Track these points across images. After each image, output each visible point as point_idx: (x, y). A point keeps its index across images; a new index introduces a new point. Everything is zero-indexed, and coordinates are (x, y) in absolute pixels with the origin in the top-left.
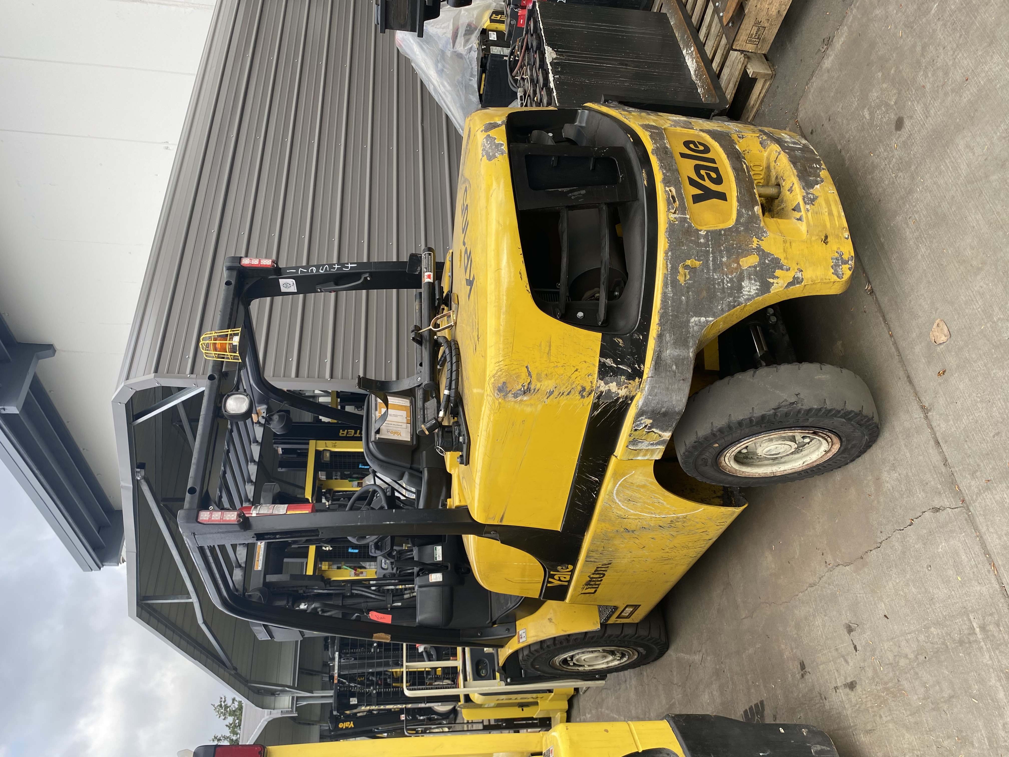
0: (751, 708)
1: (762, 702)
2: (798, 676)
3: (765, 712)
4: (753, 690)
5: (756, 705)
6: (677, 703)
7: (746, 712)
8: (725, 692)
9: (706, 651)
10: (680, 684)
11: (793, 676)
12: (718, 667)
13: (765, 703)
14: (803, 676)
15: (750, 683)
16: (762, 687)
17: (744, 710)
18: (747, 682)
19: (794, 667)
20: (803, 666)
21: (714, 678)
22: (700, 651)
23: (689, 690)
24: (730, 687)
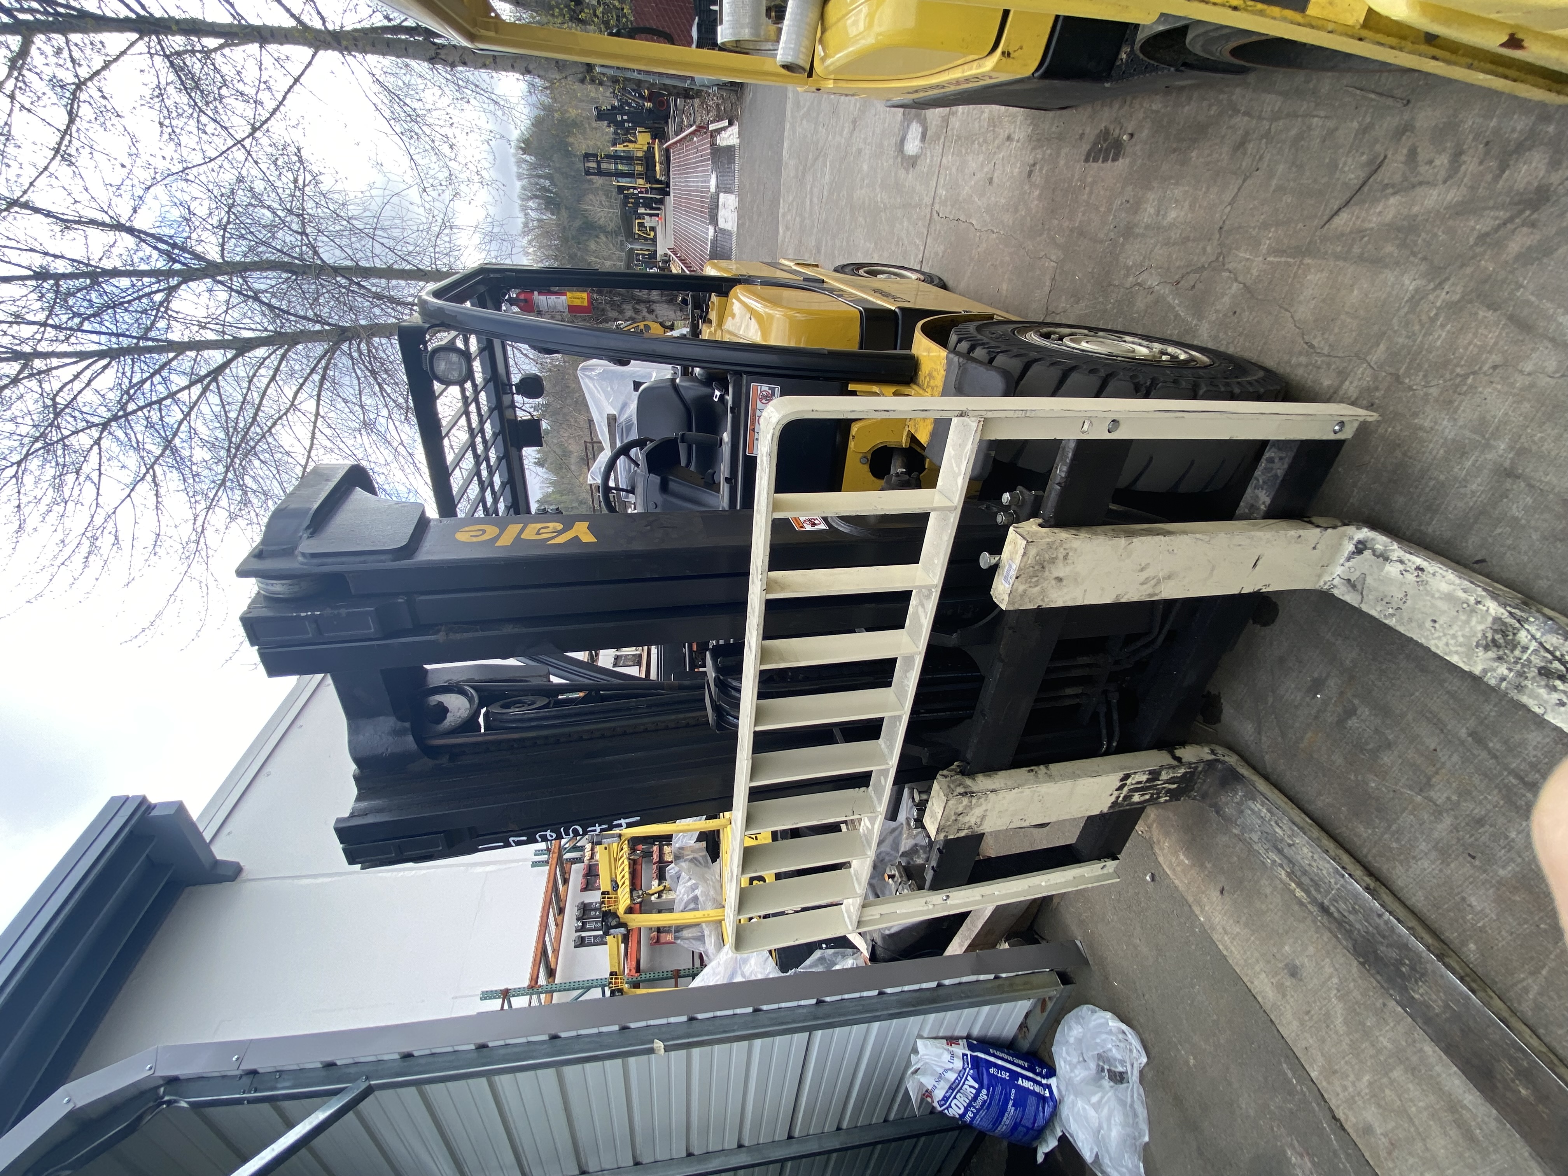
0: (1105, 160)
1: (1087, 160)
2: (1038, 167)
3: (1088, 147)
4: (1090, 180)
5: (1095, 160)
6: (1264, 248)
7: (1115, 159)
8: (1131, 201)
9: (1126, 276)
10: (1225, 274)
11: (1041, 169)
12: (1121, 239)
13: (1083, 158)
14: (1034, 165)
15: (1087, 189)
16: (1077, 177)
17: (1117, 163)
18: (1091, 193)
19: (1037, 178)
20: (1029, 175)
21: (1137, 230)
22: (1140, 285)
23: (1209, 249)
24: (1118, 202)
